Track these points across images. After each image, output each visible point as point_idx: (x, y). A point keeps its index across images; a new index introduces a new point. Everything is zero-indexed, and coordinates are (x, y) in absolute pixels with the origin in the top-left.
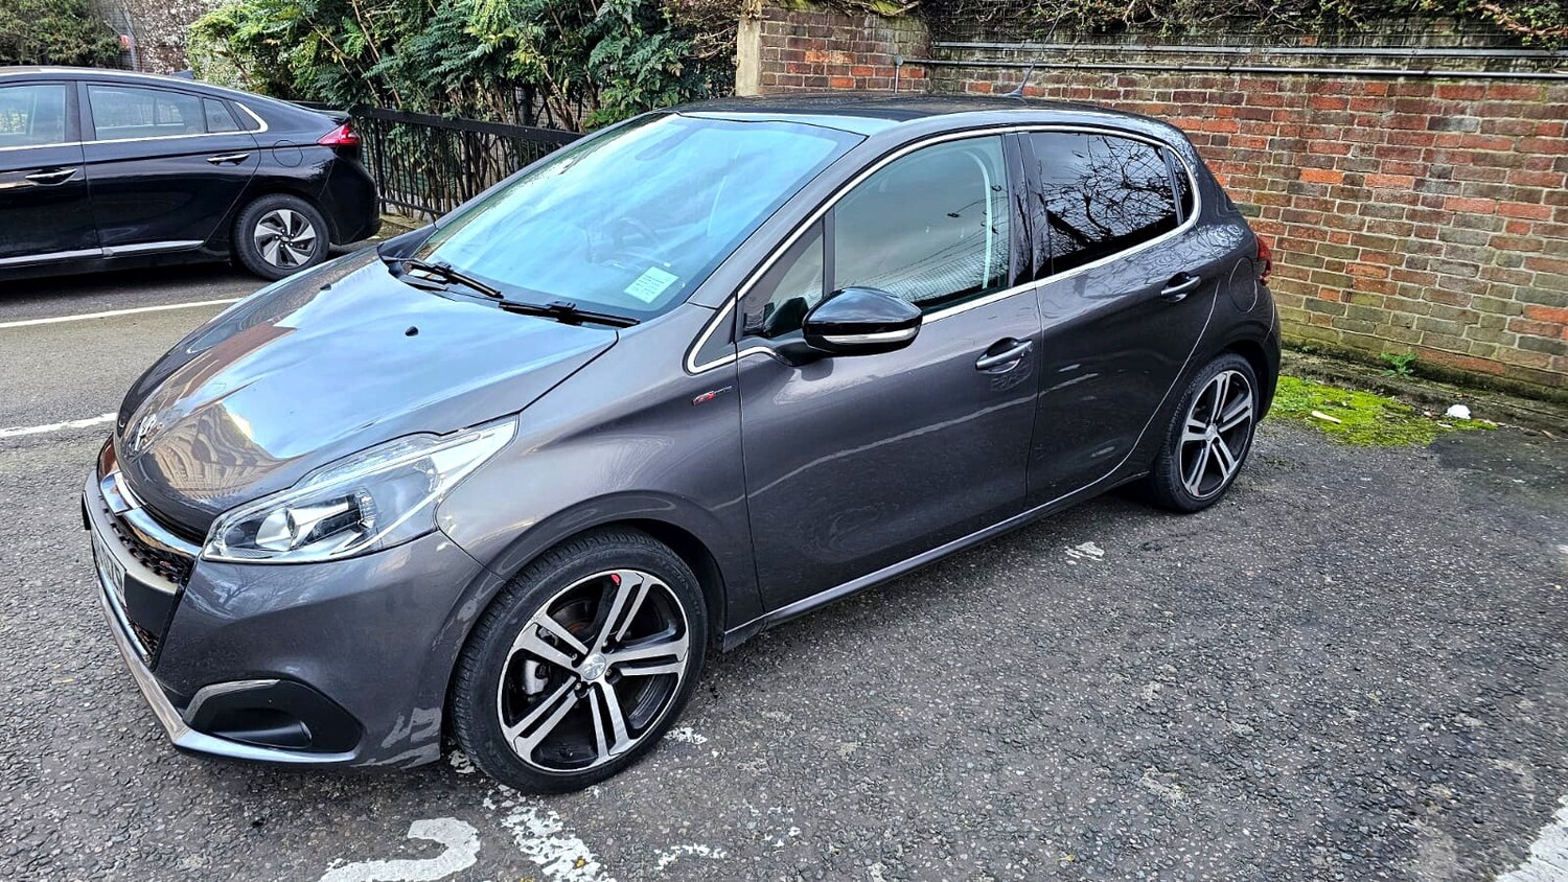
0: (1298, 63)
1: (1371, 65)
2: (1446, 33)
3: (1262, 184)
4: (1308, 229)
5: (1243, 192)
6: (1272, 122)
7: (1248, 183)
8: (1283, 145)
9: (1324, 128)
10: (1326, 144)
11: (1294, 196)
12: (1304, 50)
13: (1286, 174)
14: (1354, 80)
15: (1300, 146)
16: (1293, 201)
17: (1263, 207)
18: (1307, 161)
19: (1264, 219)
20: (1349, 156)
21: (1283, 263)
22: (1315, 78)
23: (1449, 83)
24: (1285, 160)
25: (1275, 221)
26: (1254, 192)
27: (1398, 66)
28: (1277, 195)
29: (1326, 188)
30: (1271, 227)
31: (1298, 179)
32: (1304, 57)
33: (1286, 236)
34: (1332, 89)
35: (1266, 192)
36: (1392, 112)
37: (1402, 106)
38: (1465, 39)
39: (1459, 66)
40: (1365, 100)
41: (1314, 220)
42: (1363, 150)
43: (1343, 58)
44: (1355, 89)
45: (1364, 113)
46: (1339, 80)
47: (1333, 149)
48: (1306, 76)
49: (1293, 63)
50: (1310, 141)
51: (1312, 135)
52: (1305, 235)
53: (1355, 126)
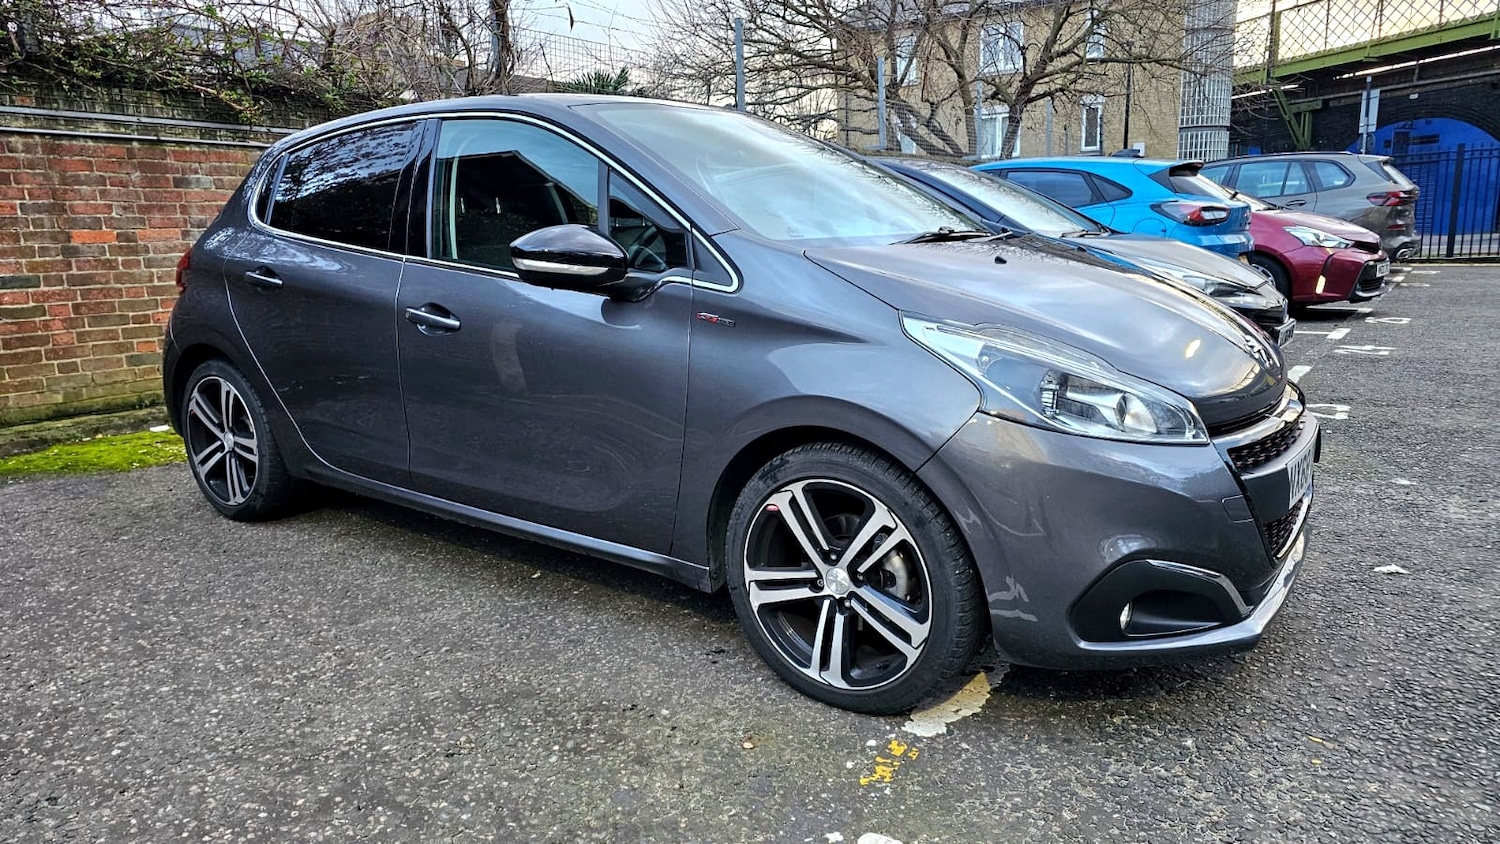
0: (21, 123)
1: (102, 130)
2: (159, 105)
3: (29, 252)
4: (102, 289)
5: (10, 264)
6: (13, 184)
7: (12, 252)
8: (38, 209)
9: (79, 190)
10: (87, 205)
11: (73, 260)
12: (27, 111)
13: (54, 238)
14: (91, 143)
15: (57, 208)
16: (74, 265)
17: (41, 275)
18: (74, 223)
19: (46, 289)
20: (114, 214)
21: (87, 328)
22: (47, 139)
23: (177, 148)
24: (47, 223)
25: (61, 288)
26: (24, 261)
27: (128, 131)
28: (54, 261)
29: (103, 247)
30: (60, 294)
31: (70, 242)
32: (26, 117)
33: (79, 300)
34: (70, 151)
35: (37, 259)
36: (138, 174)
37: (142, 167)
38: (175, 112)
39: (180, 134)
40: (109, 162)
41: (104, 280)
42: (125, 208)
43: (69, 121)
44: (95, 151)
45: (112, 174)
46: (74, 142)
47: (96, 208)
48: (37, 138)
49: (15, 123)
50: (67, 203)
51: (67, 197)
52: (101, 296)
53: (109, 187)
